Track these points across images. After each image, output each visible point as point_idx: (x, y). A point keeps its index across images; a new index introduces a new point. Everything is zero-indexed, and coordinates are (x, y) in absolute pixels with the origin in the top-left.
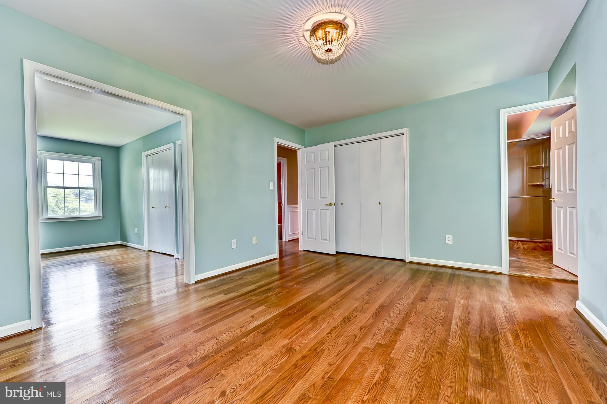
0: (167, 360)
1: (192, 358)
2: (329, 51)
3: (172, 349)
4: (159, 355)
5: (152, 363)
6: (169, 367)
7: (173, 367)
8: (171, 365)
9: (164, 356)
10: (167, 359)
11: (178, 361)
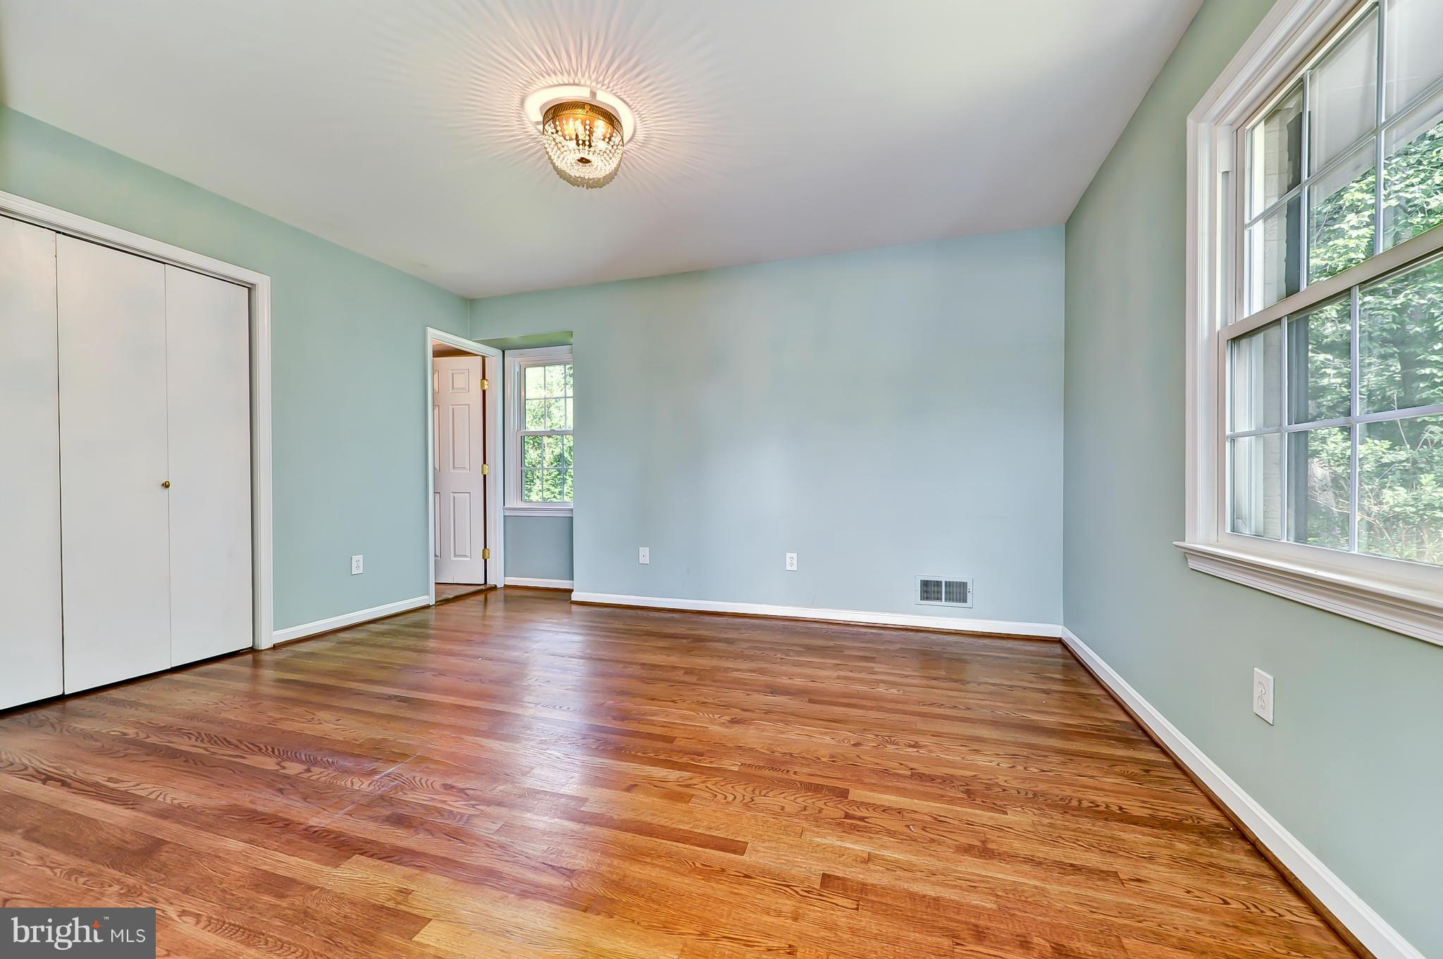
0: (857, 833)
1: (825, 803)
2: (583, 161)
3: (825, 848)
4: (857, 856)
5: (883, 847)
6: (867, 818)
7: (864, 813)
8: (862, 819)
9: (852, 843)
10: (854, 834)
11: (847, 816)
